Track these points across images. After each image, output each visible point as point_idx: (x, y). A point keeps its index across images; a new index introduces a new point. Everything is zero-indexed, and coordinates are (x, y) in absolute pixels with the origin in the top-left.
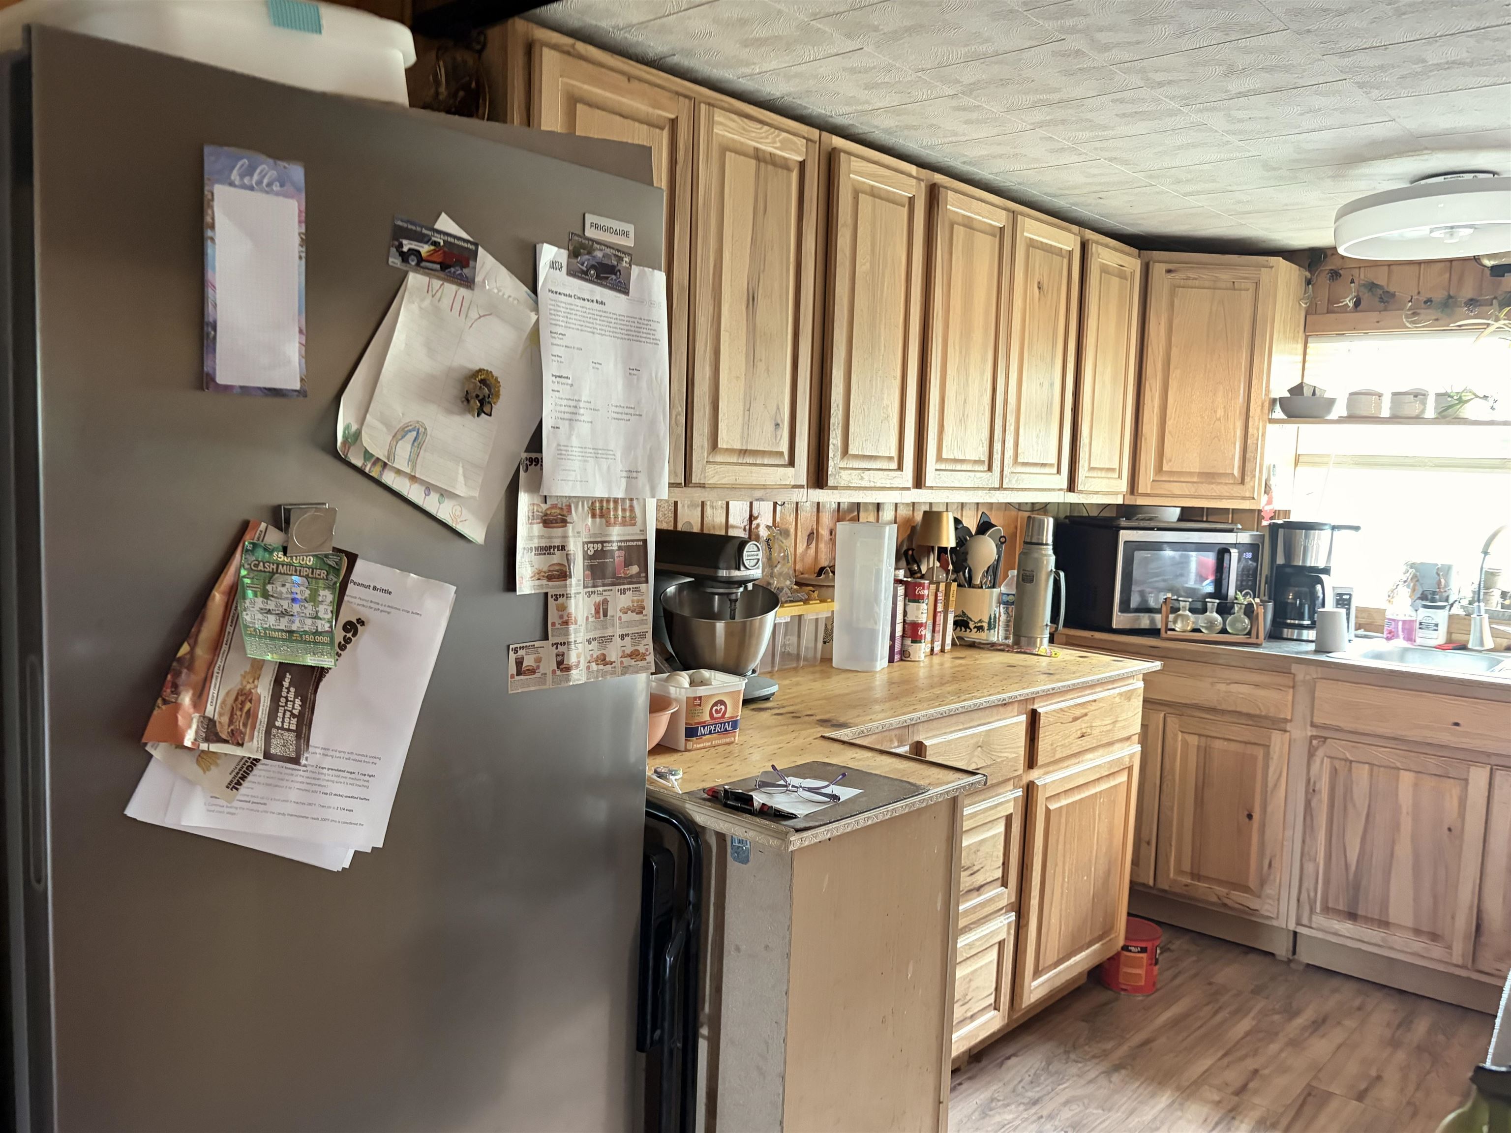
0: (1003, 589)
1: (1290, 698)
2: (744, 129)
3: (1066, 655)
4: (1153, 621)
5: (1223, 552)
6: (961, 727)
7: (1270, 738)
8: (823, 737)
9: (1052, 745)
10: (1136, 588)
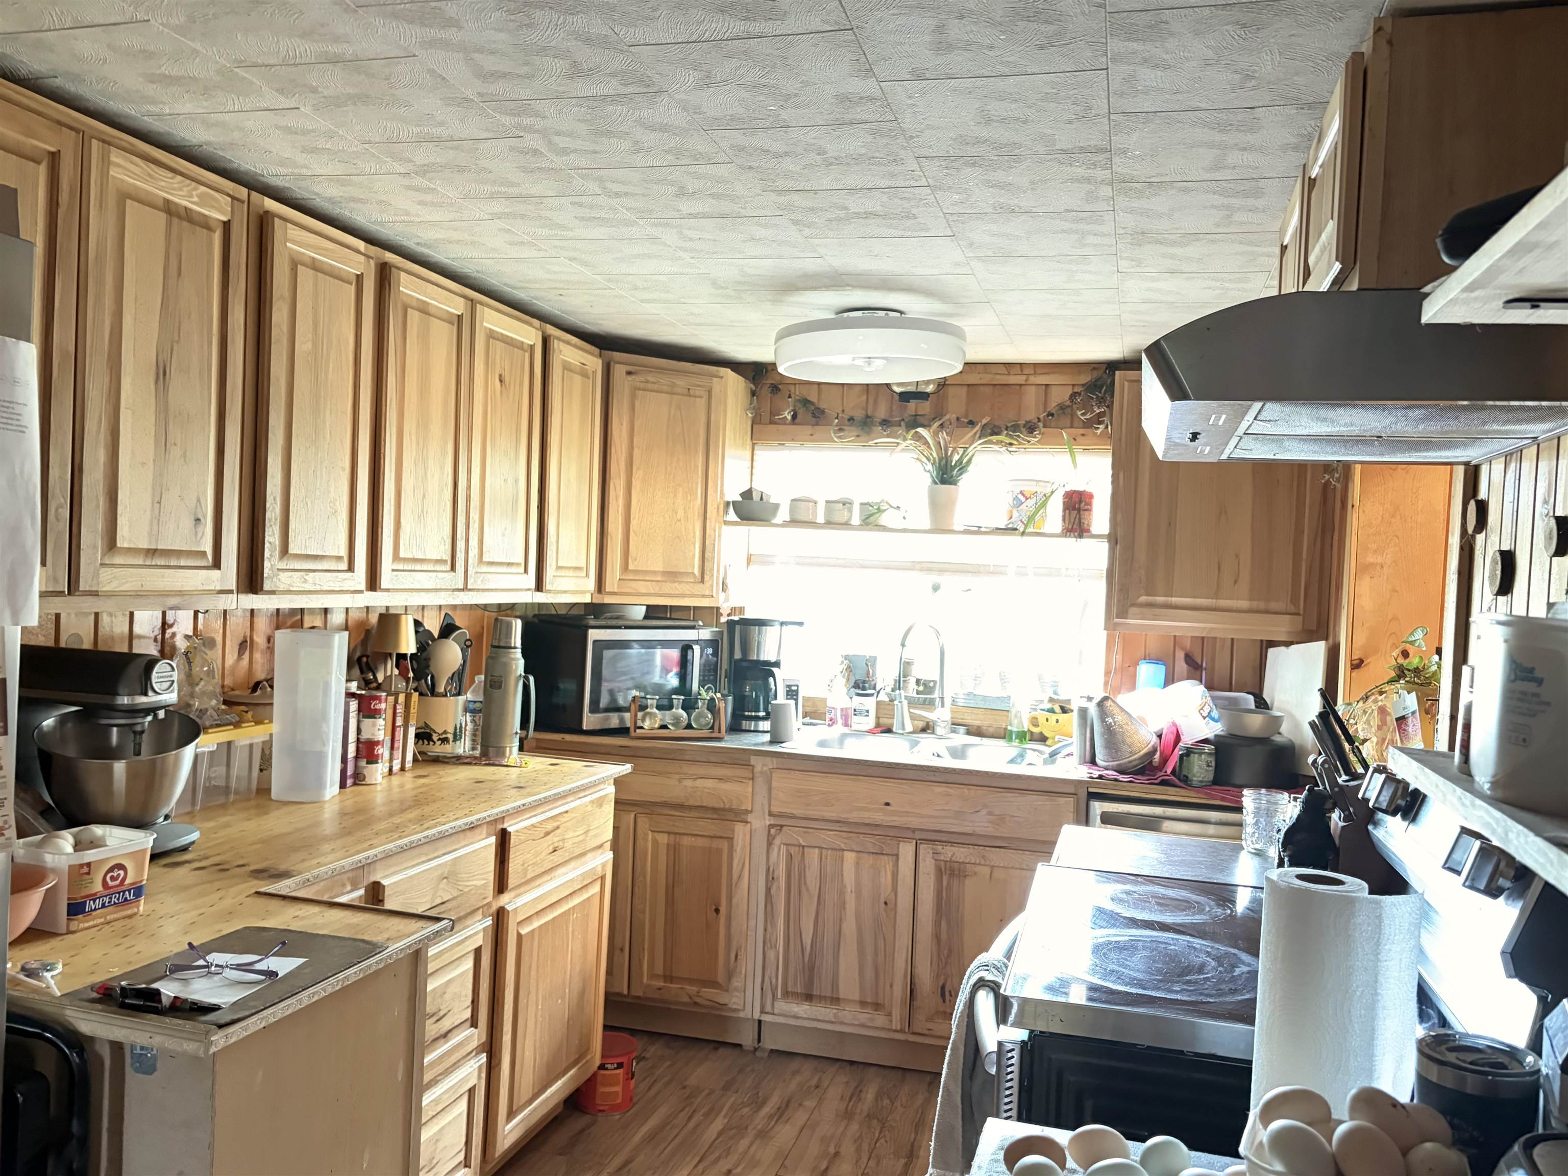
0: (469, 696)
1: (750, 789)
2: (150, 175)
3: (537, 763)
4: (622, 720)
5: (686, 648)
6: (424, 859)
7: (733, 831)
8: (258, 893)
9: (523, 865)
10: (605, 687)
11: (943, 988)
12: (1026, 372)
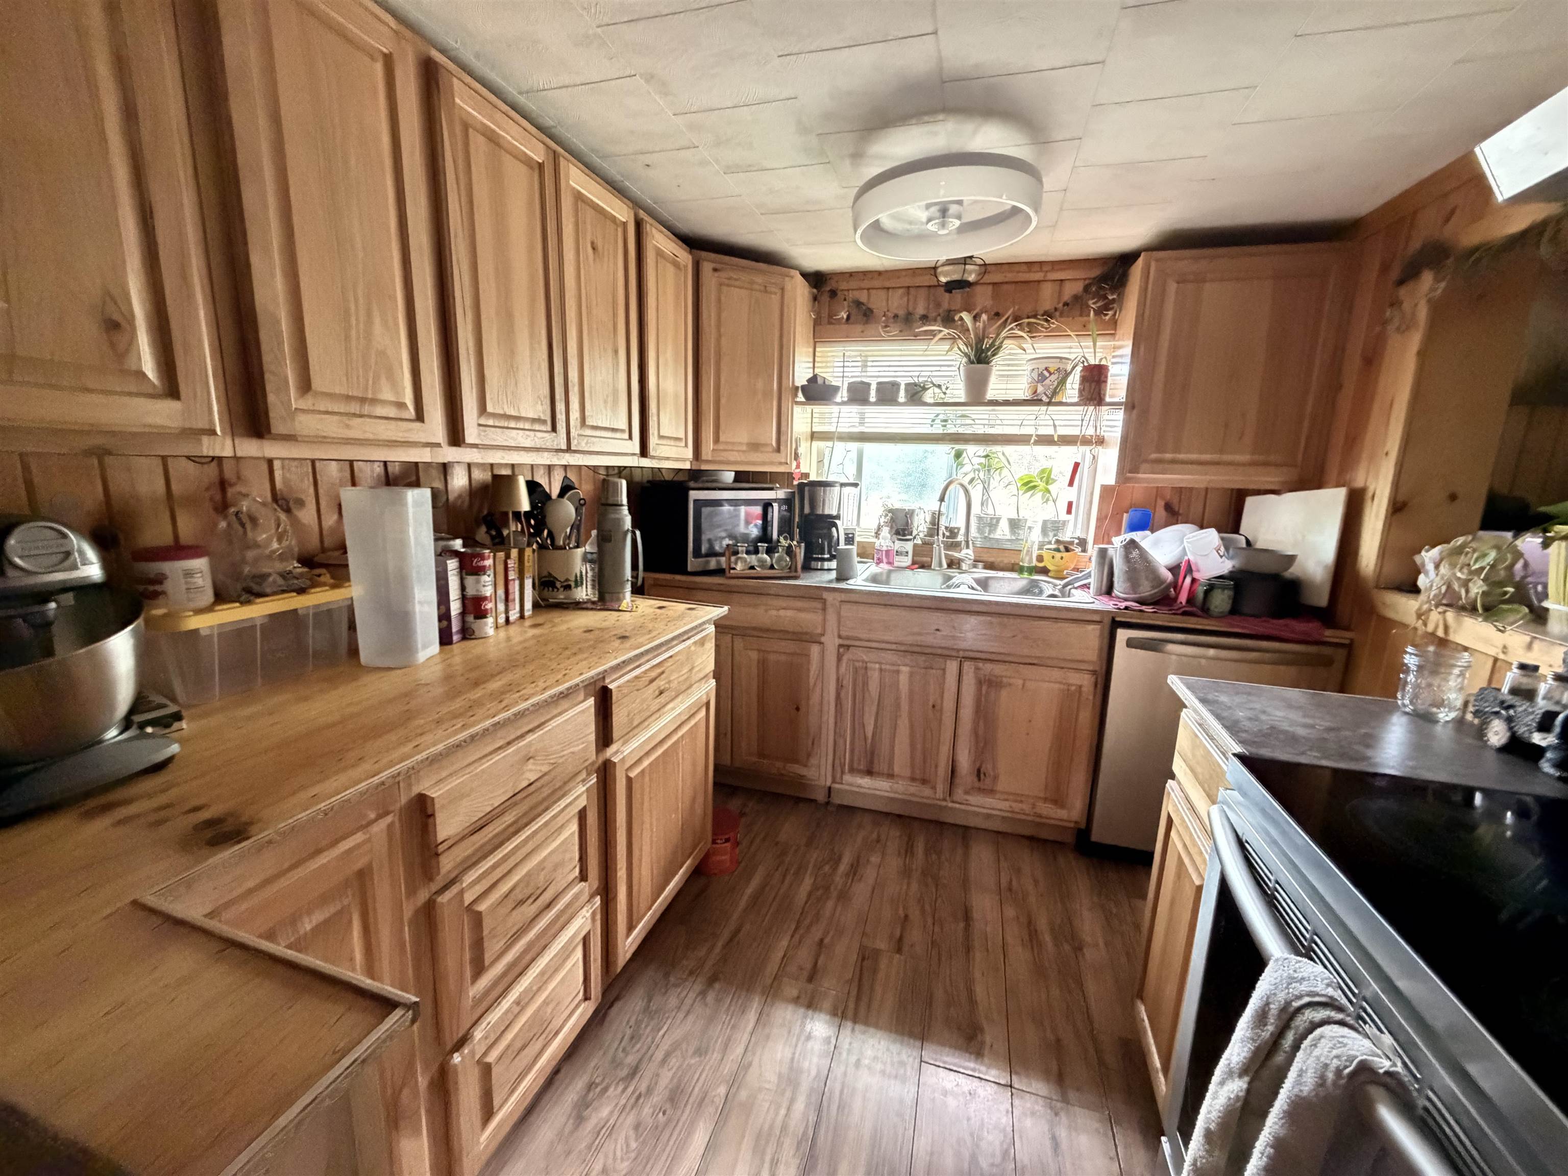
0: (588, 548)
1: (823, 618)
3: (646, 605)
4: (718, 562)
5: (767, 505)
7: (809, 650)
10: (705, 537)
11: (979, 771)
12: (1045, 269)
